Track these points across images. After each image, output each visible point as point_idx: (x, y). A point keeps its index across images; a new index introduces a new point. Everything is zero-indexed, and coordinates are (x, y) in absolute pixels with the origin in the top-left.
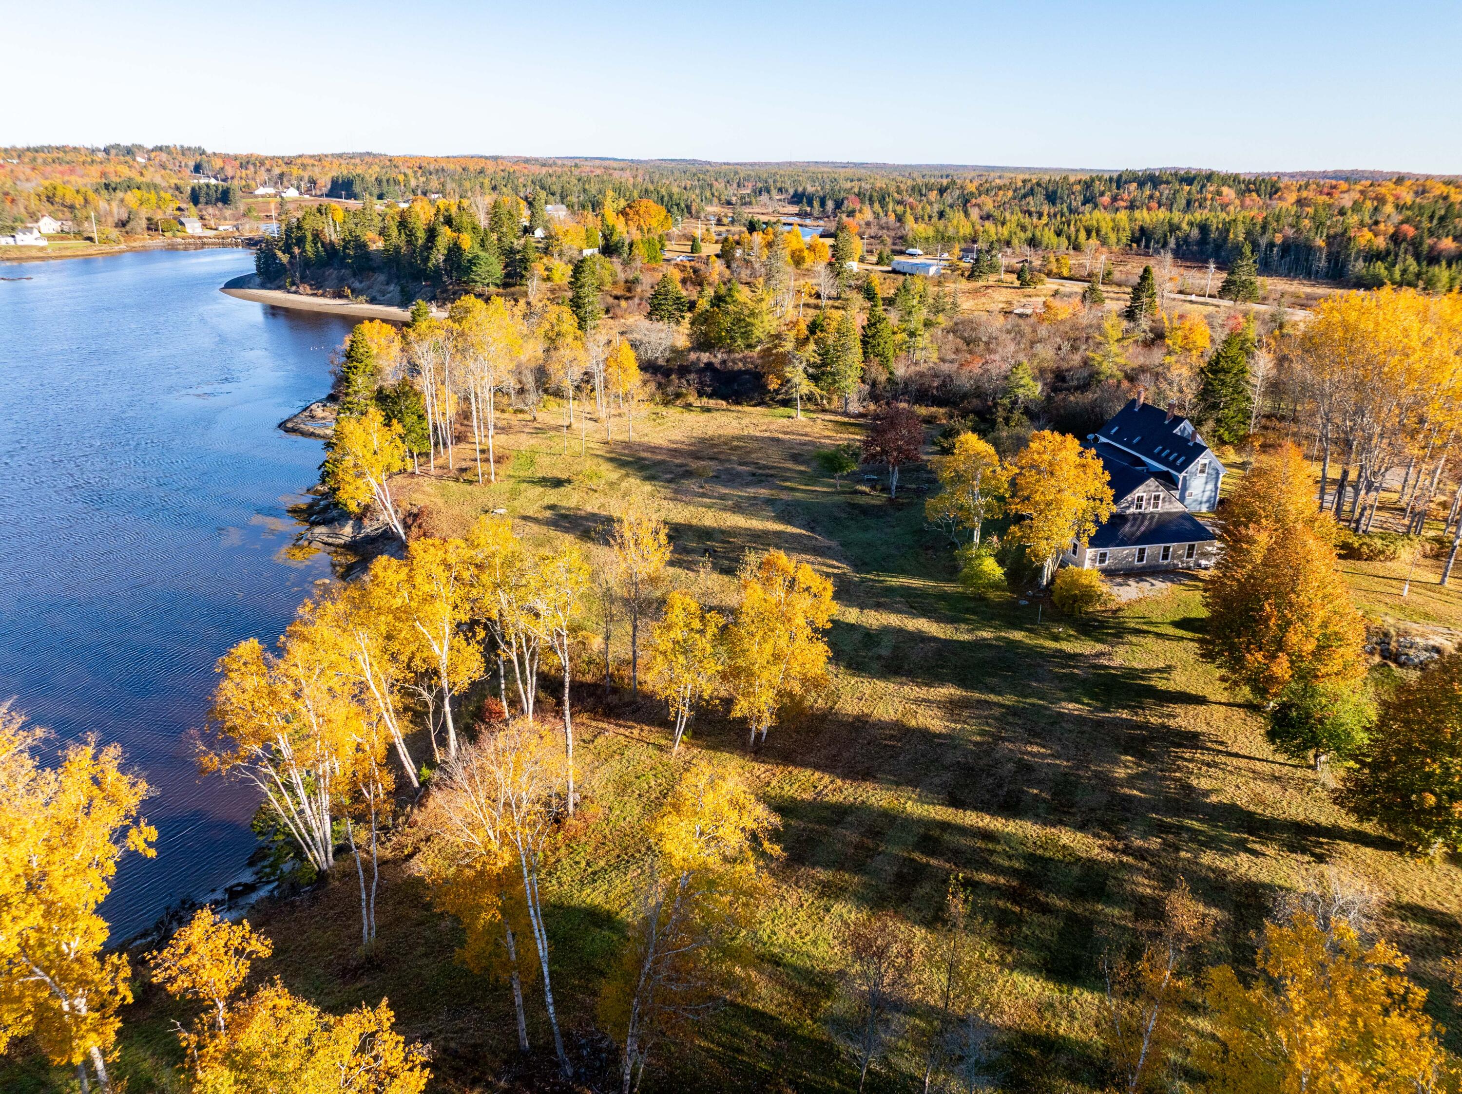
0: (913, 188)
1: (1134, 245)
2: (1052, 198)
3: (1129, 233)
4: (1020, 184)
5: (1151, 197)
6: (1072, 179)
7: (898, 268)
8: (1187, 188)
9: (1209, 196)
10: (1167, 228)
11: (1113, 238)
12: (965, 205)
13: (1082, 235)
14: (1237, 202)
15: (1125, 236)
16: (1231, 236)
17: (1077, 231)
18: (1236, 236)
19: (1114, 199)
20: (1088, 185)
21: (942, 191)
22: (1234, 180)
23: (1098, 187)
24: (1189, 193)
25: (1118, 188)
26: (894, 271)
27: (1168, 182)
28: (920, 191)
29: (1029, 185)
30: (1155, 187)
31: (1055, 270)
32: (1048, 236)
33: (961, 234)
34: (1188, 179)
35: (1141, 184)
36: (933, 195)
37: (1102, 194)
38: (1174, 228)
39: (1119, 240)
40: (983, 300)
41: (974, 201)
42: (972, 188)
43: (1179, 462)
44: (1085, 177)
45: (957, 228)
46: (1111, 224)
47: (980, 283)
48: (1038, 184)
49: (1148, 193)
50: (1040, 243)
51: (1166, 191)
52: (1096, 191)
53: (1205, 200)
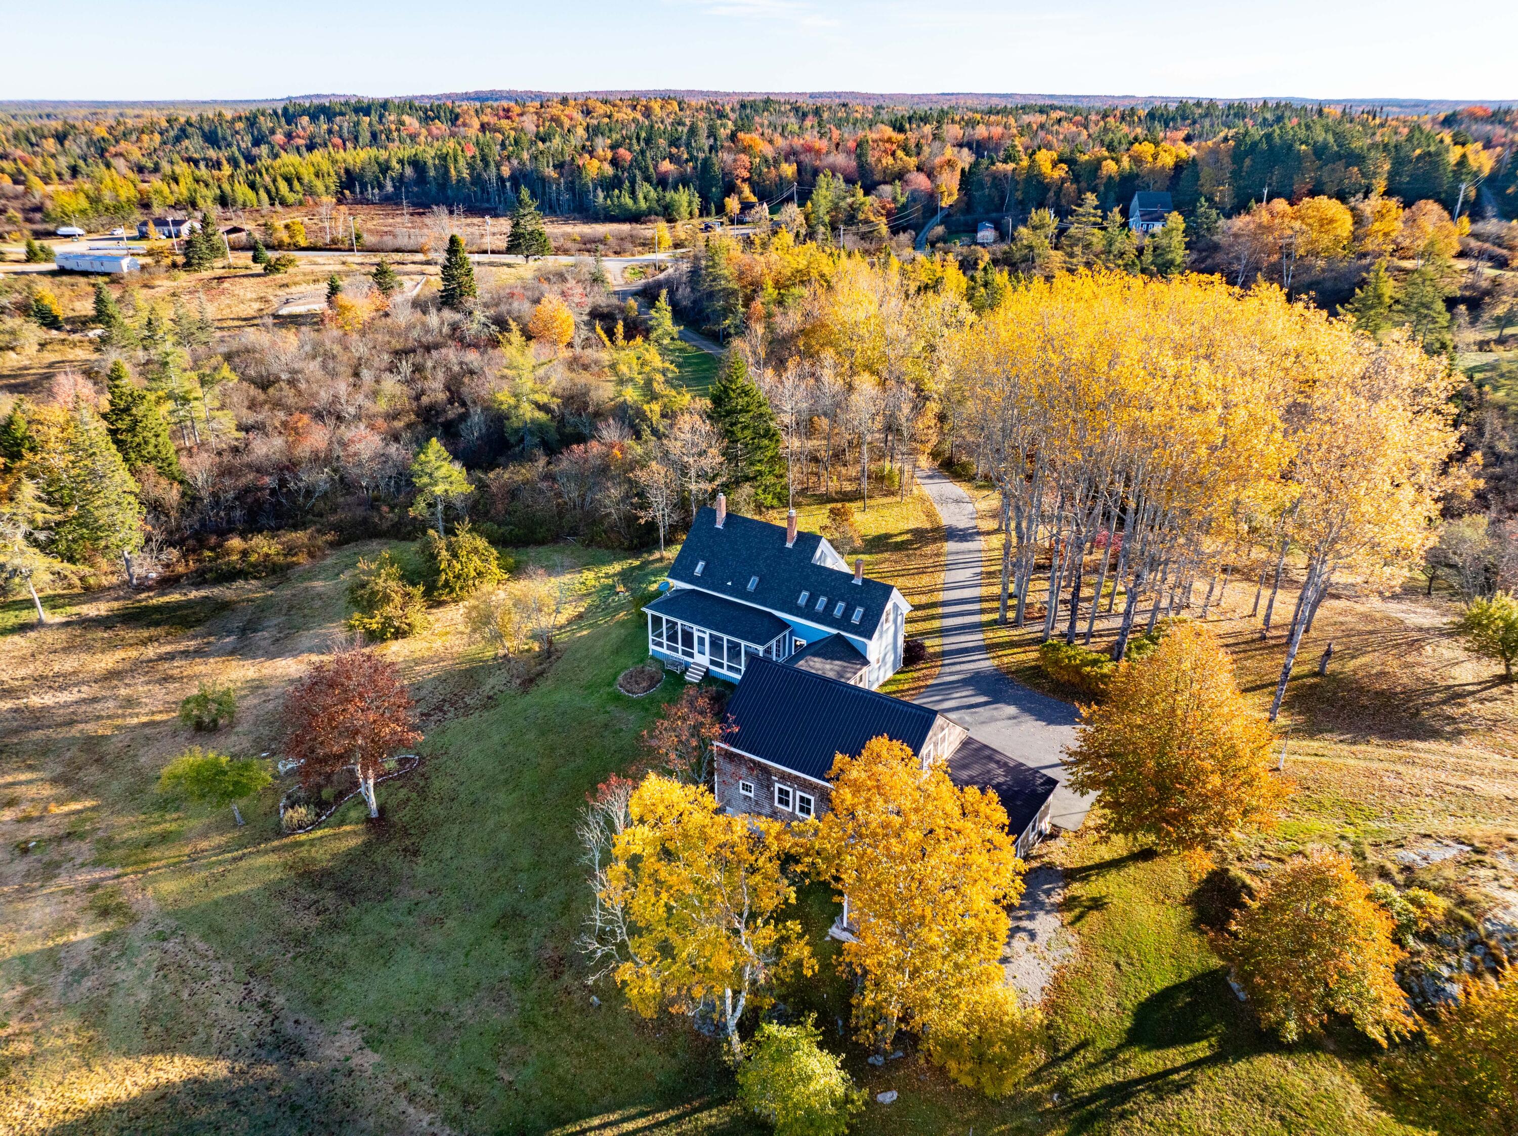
0: (16, 136)
1: (347, 192)
2: (212, 139)
3: (335, 178)
4: (165, 124)
5: (330, 131)
6: (229, 115)
7: (68, 265)
8: (367, 119)
9: (393, 127)
10: (376, 168)
11: (319, 185)
12: (102, 156)
13: (283, 186)
14: (424, 132)
15: (332, 182)
16: (453, 172)
17: (274, 181)
18: (459, 172)
19: (289, 136)
20: (252, 121)
21: (61, 138)
22: (409, 106)
23: (265, 124)
24: (370, 124)
25: (289, 123)
26: (62, 271)
27: (342, 114)
28: (28, 139)
29: (177, 126)
30: (330, 120)
31: (287, 240)
32: (242, 192)
33: (123, 198)
34: (363, 109)
35: (314, 118)
36: (50, 144)
37: (273, 132)
38: (385, 168)
39: (327, 187)
40: (225, 300)
41: (113, 150)
42: (101, 132)
43: (856, 619)
44: (245, 111)
45: (115, 189)
46: (312, 170)
47: (206, 274)
48: (188, 123)
49: (325, 127)
50: (235, 201)
51: (344, 123)
52: (264, 128)
53: (390, 131)
